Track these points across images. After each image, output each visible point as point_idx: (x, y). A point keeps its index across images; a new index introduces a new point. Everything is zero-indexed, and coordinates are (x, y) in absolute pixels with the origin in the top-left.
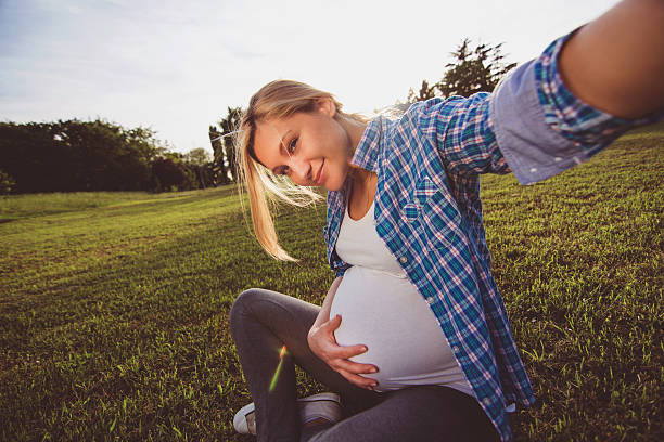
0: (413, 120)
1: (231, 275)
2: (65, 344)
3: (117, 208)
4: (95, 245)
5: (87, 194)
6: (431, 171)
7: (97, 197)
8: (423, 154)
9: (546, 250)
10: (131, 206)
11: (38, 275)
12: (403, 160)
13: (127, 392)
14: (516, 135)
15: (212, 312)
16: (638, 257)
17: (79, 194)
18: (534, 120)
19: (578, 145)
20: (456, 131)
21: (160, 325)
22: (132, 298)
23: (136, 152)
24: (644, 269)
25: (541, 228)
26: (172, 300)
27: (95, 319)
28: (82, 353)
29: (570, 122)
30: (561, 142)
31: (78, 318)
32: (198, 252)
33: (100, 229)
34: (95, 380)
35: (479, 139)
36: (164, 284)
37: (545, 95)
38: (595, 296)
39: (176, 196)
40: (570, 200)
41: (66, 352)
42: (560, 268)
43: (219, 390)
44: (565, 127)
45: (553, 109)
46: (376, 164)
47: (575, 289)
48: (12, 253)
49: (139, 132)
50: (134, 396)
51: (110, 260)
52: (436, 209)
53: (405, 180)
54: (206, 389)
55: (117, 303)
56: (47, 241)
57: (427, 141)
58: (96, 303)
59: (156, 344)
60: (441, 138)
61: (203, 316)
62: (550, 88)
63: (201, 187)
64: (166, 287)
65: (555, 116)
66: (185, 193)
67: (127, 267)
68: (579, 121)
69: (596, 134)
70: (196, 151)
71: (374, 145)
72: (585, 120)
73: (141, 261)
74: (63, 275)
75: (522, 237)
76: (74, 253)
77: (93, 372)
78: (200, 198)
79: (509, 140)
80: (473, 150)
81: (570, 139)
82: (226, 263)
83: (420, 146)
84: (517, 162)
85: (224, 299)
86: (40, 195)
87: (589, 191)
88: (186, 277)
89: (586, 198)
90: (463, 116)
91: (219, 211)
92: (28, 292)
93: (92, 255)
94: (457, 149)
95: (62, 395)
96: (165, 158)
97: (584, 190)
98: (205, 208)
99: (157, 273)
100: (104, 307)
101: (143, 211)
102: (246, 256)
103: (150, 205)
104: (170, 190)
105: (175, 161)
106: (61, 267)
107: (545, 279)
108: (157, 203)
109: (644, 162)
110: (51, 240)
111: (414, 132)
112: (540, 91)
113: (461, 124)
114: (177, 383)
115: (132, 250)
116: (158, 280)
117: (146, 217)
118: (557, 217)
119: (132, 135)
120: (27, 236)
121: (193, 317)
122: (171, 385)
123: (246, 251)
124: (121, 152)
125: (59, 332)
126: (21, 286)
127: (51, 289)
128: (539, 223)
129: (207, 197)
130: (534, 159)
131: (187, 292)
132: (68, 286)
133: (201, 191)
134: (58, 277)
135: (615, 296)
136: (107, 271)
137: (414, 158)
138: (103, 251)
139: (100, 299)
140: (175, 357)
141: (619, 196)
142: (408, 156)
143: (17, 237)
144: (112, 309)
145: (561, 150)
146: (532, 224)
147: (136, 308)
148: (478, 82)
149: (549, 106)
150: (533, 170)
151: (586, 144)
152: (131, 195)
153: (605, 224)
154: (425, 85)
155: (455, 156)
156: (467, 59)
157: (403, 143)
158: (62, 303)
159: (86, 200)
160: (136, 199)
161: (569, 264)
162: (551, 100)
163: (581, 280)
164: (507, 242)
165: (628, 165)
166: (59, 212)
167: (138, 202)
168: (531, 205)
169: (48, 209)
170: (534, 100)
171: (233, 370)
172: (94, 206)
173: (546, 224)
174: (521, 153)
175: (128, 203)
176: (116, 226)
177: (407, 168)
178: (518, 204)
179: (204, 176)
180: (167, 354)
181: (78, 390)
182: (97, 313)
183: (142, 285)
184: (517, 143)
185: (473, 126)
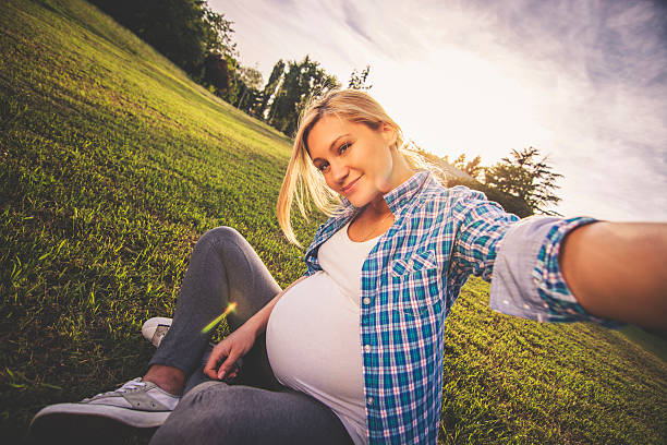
0: (452, 199)
1: (214, 199)
2: (37, 155)
3: (152, 69)
4: (114, 87)
5: (136, 38)
6: (440, 248)
7: (142, 47)
8: (441, 230)
9: (476, 364)
10: (166, 77)
11: (49, 78)
12: (422, 223)
13: (68, 235)
14: (508, 267)
15: (180, 220)
16: (540, 420)
17: (128, 32)
18: (527, 266)
19: (546, 306)
20: (475, 232)
21: (129, 198)
22: (118, 158)
23: (203, 34)
24: (538, 432)
25: (484, 344)
26: (152, 185)
27: (77, 153)
28: (48, 174)
29: (549, 285)
30: (535, 295)
31: (62, 141)
32: (199, 159)
33: (128, 77)
34: (46, 205)
35: (485, 251)
36: (153, 166)
37: (545, 253)
38: (489, 426)
39: (209, 95)
40: (522, 339)
41: (35, 163)
42: (477, 385)
43: (147, 288)
44: (543, 286)
45: (544, 267)
46: (399, 210)
47: (477, 410)
48: (38, 41)
49: (218, 19)
50: (73, 242)
51: (119, 110)
52: (425, 281)
53: (412, 240)
54: (137, 280)
55: (104, 153)
56: (74, 53)
57: (452, 223)
58: (85, 139)
59: (116, 213)
60: (463, 228)
61: (170, 217)
62: (552, 250)
63: (235, 105)
64: (154, 169)
65: (542, 273)
66: (220, 100)
67: (130, 127)
68: (555, 289)
69: (563, 307)
70: (253, 71)
71: (409, 194)
72: (558, 291)
73: (145, 132)
74: (70, 93)
75: (465, 340)
76: (92, 81)
77: (49, 198)
78: (229, 113)
79: (502, 268)
80: (478, 255)
81: (542, 298)
82: (218, 187)
83: (443, 223)
84: (499, 288)
85: (197, 216)
86: (94, 8)
87: (540, 342)
88: (176, 175)
89: (535, 345)
90: (488, 225)
91: (238, 137)
92: (32, 86)
93: (106, 94)
94: (467, 246)
95: (10, 198)
96: (223, 58)
97: (536, 338)
98: (228, 126)
99: (153, 153)
100: (90, 147)
101: (174, 89)
102: (236, 192)
103: (182, 87)
104: (207, 87)
105: (230, 67)
106: (73, 85)
107: (460, 386)
108: (190, 91)
109: (596, 350)
110: (78, 54)
111: (447, 210)
112: (544, 248)
113: (481, 230)
114: (115, 258)
115: (143, 116)
116: (150, 158)
117: (173, 96)
118: (502, 343)
119: (209, 17)
120: (60, 35)
121: (161, 213)
122: (109, 256)
123: (240, 188)
124: (190, 25)
125: (38, 141)
126: (28, 75)
127: (53, 98)
128: (485, 338)
129: (235, 117)
130: (512, 296)
131: (169, 187)
132: (70, 106)
133: (233, 109)
134: (66, 92)
135: (503, 436)
136: (112, 118)
137: (432, 228)
138: (117, 98)
139: (91, 139)
140: (127, 235)
141: (559, 363)
142: (428, 224)
143: (50, 29)
144: (96, 155)
145: (532, 302)
146: (479, 335)
147: (117, 169)
148: (519, 191)
149: (542, 263)
150: (506, 302)
151: (551, 309)
152: (172, 67)
153: (534, 376)
154: (476, 161)
155: (463, 250)
156: (524, 166)
157: (432, 211)
158: (55, 118)
159: (131, 42)
160: (173, 73)
161: (486, 387)
162: (546, 259)
163: (486, 406)
164: (451, 336)
165: (583, 343)
166: (101, 35)
167: (174, 78)
168: (489, 320)
169: (93, 25)
170: (535, 251)
171: (168, 280)
172: (135, 53)
173: (489, 344)
174: (505, 283)
175: (165, 72)
176: (142, 85)
177: (420, 232)
178: (480, 312)
179: (245, 98)
180: (121, 227)
181: (28, 204)
182: (81, 149)
183: (134, 154)
184: (506, 274)
185: (488, 238)
